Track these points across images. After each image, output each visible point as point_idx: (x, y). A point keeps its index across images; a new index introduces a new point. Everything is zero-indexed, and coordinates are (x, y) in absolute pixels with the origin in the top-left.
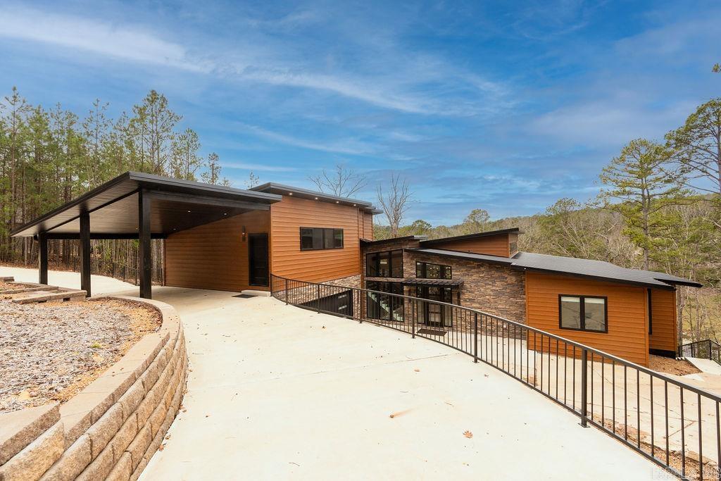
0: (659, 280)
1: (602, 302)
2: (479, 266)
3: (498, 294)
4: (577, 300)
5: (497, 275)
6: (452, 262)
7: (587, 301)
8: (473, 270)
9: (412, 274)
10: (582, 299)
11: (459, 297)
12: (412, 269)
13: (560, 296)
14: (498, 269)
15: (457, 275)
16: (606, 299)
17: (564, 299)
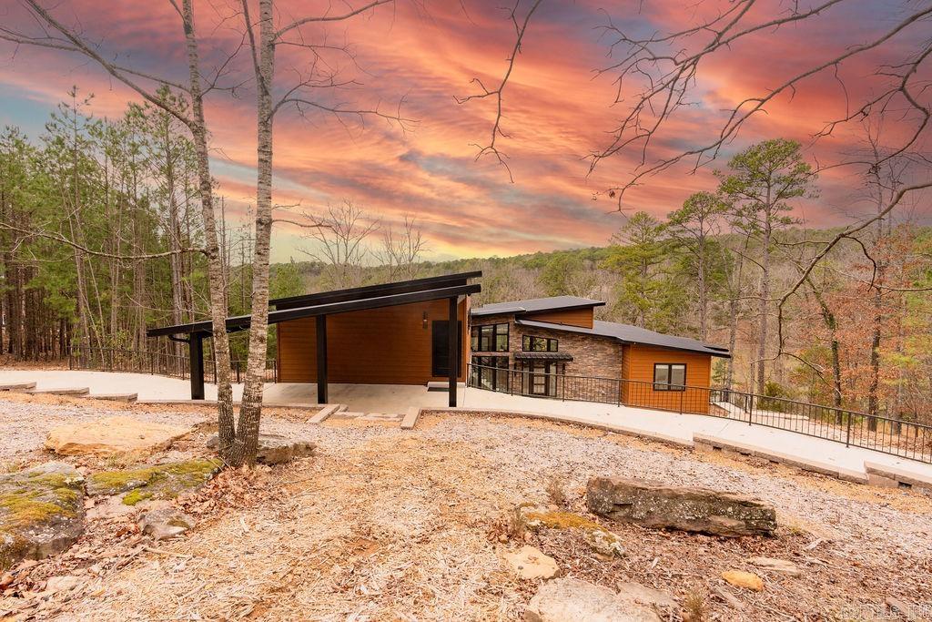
0: (712, 348)
1: (682, 367)
2: (583, 339)
3: (598, 364)
4: (667, 367)
5: (598, 347)
6: (559, 336)
7: (674, 367)
8: (578, 343)
9: (518, 348)
10: (670, 366)
11: (564, 369)
12: (518, 342)
13: (655, 364)
14: (599, 342)
15: (564, 348)
16: (685, 365)
17: (657, 367)
